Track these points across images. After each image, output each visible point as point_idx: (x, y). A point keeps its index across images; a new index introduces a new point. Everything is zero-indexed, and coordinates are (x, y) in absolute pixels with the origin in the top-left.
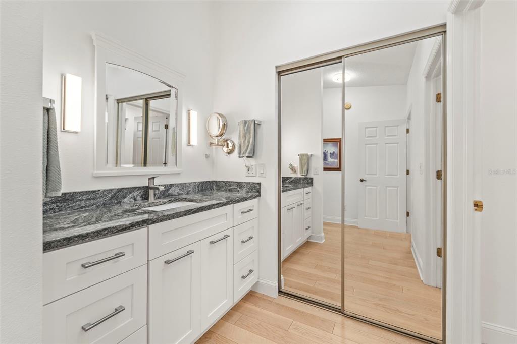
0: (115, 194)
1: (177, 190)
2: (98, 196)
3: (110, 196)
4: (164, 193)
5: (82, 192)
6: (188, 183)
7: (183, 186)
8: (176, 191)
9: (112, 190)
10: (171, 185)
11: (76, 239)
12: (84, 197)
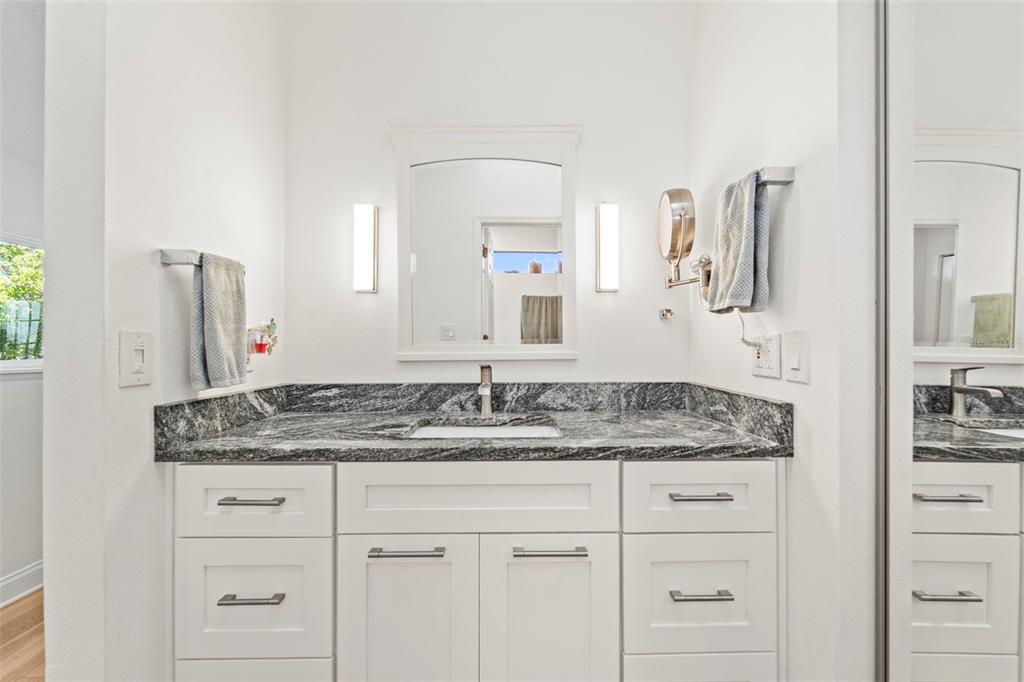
0: (426, 393)
1: (562, 399)
2: (399, 394)
3: (418, 395)
4: (527, 402)
5: (377, 385)
6: (594, 384)
7: (577, 390)
8: (559, 401)
9: (421, 385)
10: (545, 386)
11: (210, 455)
12: (380, 394)
